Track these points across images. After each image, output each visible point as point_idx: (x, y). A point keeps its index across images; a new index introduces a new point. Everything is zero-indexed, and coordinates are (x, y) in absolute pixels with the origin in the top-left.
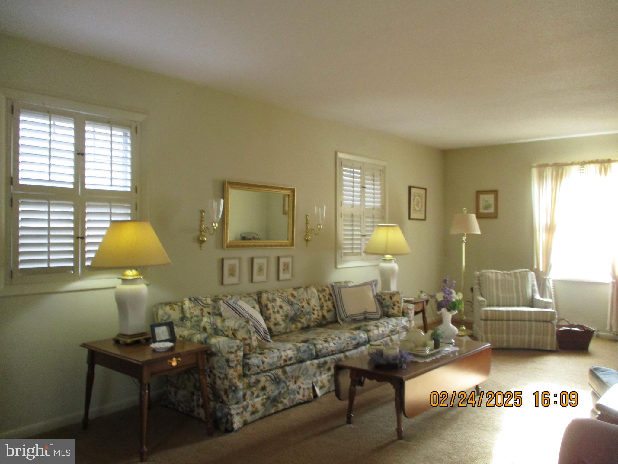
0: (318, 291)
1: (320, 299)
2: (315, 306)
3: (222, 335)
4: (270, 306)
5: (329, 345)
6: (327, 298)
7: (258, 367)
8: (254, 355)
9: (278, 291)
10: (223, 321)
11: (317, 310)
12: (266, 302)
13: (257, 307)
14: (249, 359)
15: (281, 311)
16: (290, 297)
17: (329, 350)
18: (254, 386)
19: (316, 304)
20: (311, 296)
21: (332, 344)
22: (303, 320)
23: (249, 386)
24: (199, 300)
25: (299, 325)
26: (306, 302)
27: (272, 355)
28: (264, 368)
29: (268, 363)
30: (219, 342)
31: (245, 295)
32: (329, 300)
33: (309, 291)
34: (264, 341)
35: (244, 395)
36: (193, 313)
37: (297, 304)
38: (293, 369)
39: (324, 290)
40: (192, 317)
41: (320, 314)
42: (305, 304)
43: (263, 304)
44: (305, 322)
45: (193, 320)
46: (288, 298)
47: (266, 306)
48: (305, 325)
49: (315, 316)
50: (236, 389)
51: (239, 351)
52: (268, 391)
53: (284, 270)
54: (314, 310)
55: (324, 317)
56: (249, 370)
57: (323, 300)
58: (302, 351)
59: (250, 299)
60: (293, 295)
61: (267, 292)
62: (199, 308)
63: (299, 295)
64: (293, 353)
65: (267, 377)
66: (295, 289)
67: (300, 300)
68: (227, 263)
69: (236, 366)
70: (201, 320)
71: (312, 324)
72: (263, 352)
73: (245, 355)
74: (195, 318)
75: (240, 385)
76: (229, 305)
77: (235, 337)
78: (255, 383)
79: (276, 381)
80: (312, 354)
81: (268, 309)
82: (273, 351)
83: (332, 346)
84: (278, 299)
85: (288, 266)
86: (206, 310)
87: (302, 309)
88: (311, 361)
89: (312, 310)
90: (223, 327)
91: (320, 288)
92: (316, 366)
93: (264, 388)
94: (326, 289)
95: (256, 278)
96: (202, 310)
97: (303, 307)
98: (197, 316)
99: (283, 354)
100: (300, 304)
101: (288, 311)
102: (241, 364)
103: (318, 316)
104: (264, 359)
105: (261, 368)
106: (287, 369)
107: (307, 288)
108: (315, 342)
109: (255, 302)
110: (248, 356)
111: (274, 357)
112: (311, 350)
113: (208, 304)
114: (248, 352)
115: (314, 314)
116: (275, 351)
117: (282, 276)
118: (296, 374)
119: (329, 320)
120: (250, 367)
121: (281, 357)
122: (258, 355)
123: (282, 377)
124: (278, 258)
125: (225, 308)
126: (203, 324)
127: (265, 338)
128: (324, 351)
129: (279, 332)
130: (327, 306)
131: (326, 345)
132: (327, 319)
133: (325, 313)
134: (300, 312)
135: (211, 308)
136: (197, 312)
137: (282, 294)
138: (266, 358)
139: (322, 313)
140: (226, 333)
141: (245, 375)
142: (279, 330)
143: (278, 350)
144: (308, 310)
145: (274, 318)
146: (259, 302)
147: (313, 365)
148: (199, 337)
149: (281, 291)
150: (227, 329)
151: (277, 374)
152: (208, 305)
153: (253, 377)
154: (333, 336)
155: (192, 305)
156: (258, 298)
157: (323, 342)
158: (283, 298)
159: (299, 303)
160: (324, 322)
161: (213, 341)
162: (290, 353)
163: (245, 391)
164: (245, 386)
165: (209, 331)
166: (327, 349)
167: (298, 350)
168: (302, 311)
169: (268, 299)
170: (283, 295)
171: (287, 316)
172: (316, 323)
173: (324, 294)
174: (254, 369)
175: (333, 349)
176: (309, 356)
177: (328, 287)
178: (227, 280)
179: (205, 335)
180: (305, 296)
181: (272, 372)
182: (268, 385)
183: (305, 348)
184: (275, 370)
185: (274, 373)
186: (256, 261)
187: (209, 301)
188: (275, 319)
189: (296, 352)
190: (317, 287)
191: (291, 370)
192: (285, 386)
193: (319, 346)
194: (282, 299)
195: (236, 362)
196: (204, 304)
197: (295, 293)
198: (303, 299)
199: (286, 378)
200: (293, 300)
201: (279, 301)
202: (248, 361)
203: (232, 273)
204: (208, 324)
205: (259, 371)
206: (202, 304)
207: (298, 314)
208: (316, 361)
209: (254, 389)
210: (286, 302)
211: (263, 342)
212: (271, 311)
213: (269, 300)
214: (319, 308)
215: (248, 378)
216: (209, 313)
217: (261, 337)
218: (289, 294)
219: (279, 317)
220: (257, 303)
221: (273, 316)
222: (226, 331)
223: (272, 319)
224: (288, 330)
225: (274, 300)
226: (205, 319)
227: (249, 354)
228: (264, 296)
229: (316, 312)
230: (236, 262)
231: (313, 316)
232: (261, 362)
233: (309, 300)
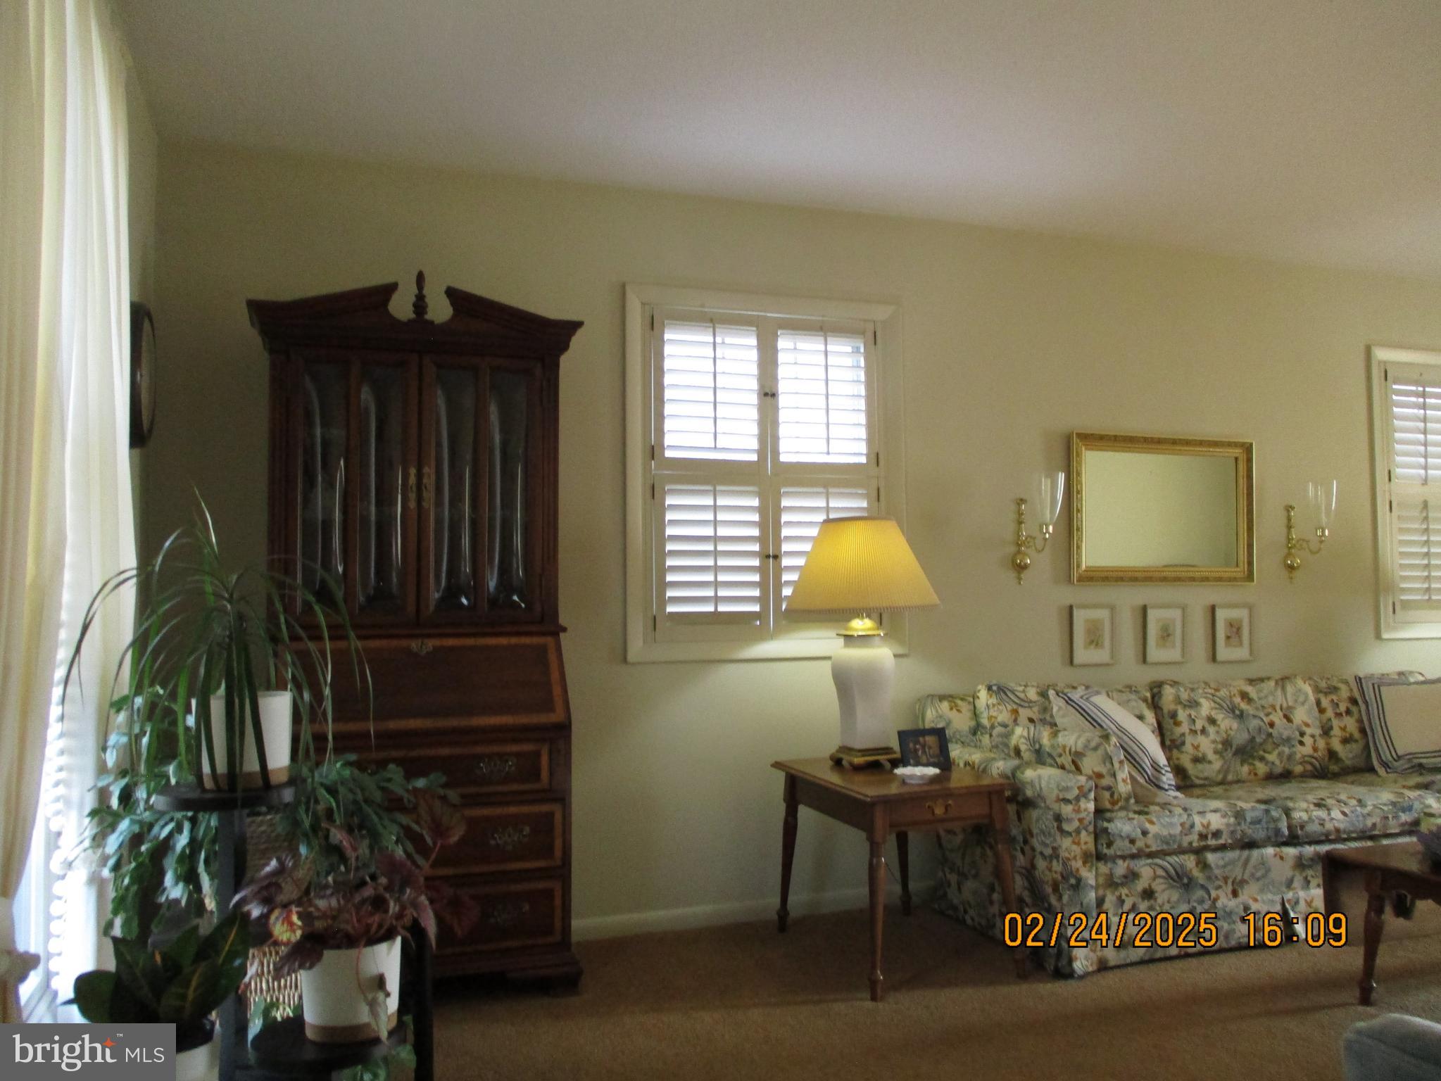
0: (1317, 690)
1: (1322, 711)
2: (1307, 725)
3: (1051, 766)
4: (1182, 715)
5: (1329, 814)
6: (1342, 708)
7: (1132, 841)
8: (1122, 814)
9: (1206, 683)
10: (1055, 734)
11: (1313, 736)
12: (1172, 707)
13: (1150, 716)
14: (1109, 821)
15: (1211, 730)
16: (1237, 700)
17: (1329, 826)
18: (1123, 885)
19: (1309, 721)
20: (1296, 701)
21: (1336, 814)
22: (1272, 757)
23: (1111, 883)
24: (1010, 690)
25: (1262, 768)
26: (1281, 714)
27: (1167, 819)
28: (1147, 846)
29: (1157, 836)
30: (1040, 777)
31: (1120, 687)
32: (1348, 712)
33: (1290, 689)
34: (1154, 789)
35: (1100, 902)
36: (996, 718)
37: (1255, 716)
38: (1227, 859)
39: (1335, 690)
40: (993, 727)
41: (1321, 744)
42: (1277, 718)
43: (1165, 711)
44: (1277, 762)
45: (995, 732)
46: (1231, 702)
47: (1174, 715)
48: (1278, 769)
49: (1307, 750)
50: (1078, 885)
51: (1083, 801)
52: (1160, 901)
53: (1228, 638)
54: (1302, 734)
55: (1332, 754)
56: (1109, 845)
57: (1330, 713)
58: (1249, 820)
59: (1133, 697)
60: (1244, 696)
61: (1175, 684)
62: (1009, 708)
63: (1262, 695)
64: (1225, 821)
65: (1156, 868)
66: (1251, 681)
67: (1263, 707)
68: (1080, 617)
69: (1078, 831)
70: (1013, 732)
71: (1298, 769)
72: (1146, 809)
73: (1099, 812)
74: (999, 730)
75: (1089, 876)
76: (1069, 701)
77: (1078, 770)
78: (1125, 877)
79: (1182, 881)
80: (1278, 832)
81: (1177, 724)
82: (1170, 812)
83: (1336, 818)
84: (1202, 701)
85: (1239, 631)
86: (1024, 713)
87: (1270, 730)
88: (1278, 849)
89: (1297, 733)
90: (1053, 746)
91: (1323, 684)
92: (1290, 863)
93: (1148, 894)
94: (1343, 687)
95: (1154, 653)
96: (1015, 712)
97: (1272, 725)
98: (1005, 726)
99: (1197, 820)
100: (1264, 719)
101: (1232, 733)
102: (1091, 828)
103: (1315, 749)
104: (1148, 825)
105: (1140, 844)
106: (1211, 857)
107: (1283, 681)
108: (1291, 804)
109: (1143, 706)
110: (1108, 815)
111: (1171, 824)
112: (1276, 820)
113: (1031, 702)
114: (1108, 806)
115: (1301, 743)
116: (1178, 811)
117: (1223, 652)
118: (1237, 873)
119: (1348, 763)
120: (1112, 839)
121: (1192, 826)
122: (1131, 815)
123: (1196, 873)
124: (1213, 609)
125: (1060, 708)
126: (1014, 741)
127: (1154, 780)
128: (1314, 828)
129: (1206, 779)
130: (1343, 729)
131: (1322, 813)
132: (1343, 761)
133: (1337, 745)
134: (1264, 737)
135: (1036, 709)
136: (1004, 716)
137: (1217, 690)
138: (1151, 822)
139: (1328, 744)
140: (1059, 760)
141: (1100, 857)
142: (1206, 774)
143: (1185, 809)
144: (1286, 734)
145: (1193, 745)
146: (1155, 704)
147: (1282, 858)
148: (1001, 766)
149: (1212, 685)
150: (1060, 750)
151: (1182, 866)
152: (1029, 704)
153: (1120, 862)
154: (1343, 797)
155: (993, 700)
156: (1153, 697)
157: (1312, 807)
158: (1218, 700)
159: (1262, 715)
160: (1334, 768)
161: (1029, 774)
162: (1216, 821)
163: (1101, 892)
164: (1101, 880)
165: (1026, 755)
166: (1322, 825)
167: (1239, 815)
168: (1270, 735)
169: (1178, 701)
170: (1217, 694)
171: (1227, 743)
172: (1309, 767)
173: (1335, 698)
174: (1121, 846)
175: (1342, 826)
176: (1271, 833)
177: (1346, 682)
178: (1082, 654)
179: (1016, 762)
180: (1279, 700)
181: (1168, 858)
182: (1158, 886)
183: (1258, 814)
184: (1176, 855)
185: (1176, 861)
186: (1152, 615)
187: (1032, 694)
188: (1197, 748)
189: (1232, 820)
190: (1315, 681)
191: (1221, 863)
192: (1207, 897)
193: (1300, 815)
194: (1215, 702)
195: (1076, 824)
196: (1022, 700)
197: (1249, 689)
198: (1273, 707)
199: (1209, 878)
200: (1244, 706)
201: (1206, 708)
202: (1106, 824)
203: (1094, 640)
204: (1023, 740)
205: (1135, 851)
206: (1016, 700)
207: (1258, 740)
208: (1291, 851)
209: (1124, 891)
210: (1228, 710)
211: (1149, 790)
212: (1185, 728)
213: (1180, 703)
214: (1318, 732)
215: (1110, 865)
216: (1031, 720)
217: (1145, 778)
218: (1235, 691)
219: (1206, 745)
220: (1149, 708)
221: (1189, 740)
222: (1060, 755)
223: (1188, 747)
224: (1230, 777)
225: (1193, 704)
226: (1019, 731)
227: (1109, 811)
228: (1168, 693)
229: (1308, 740)
230: (1103, 614)
231: (1299, 748)
232: (1139, 831)
233: (1290, 708)
